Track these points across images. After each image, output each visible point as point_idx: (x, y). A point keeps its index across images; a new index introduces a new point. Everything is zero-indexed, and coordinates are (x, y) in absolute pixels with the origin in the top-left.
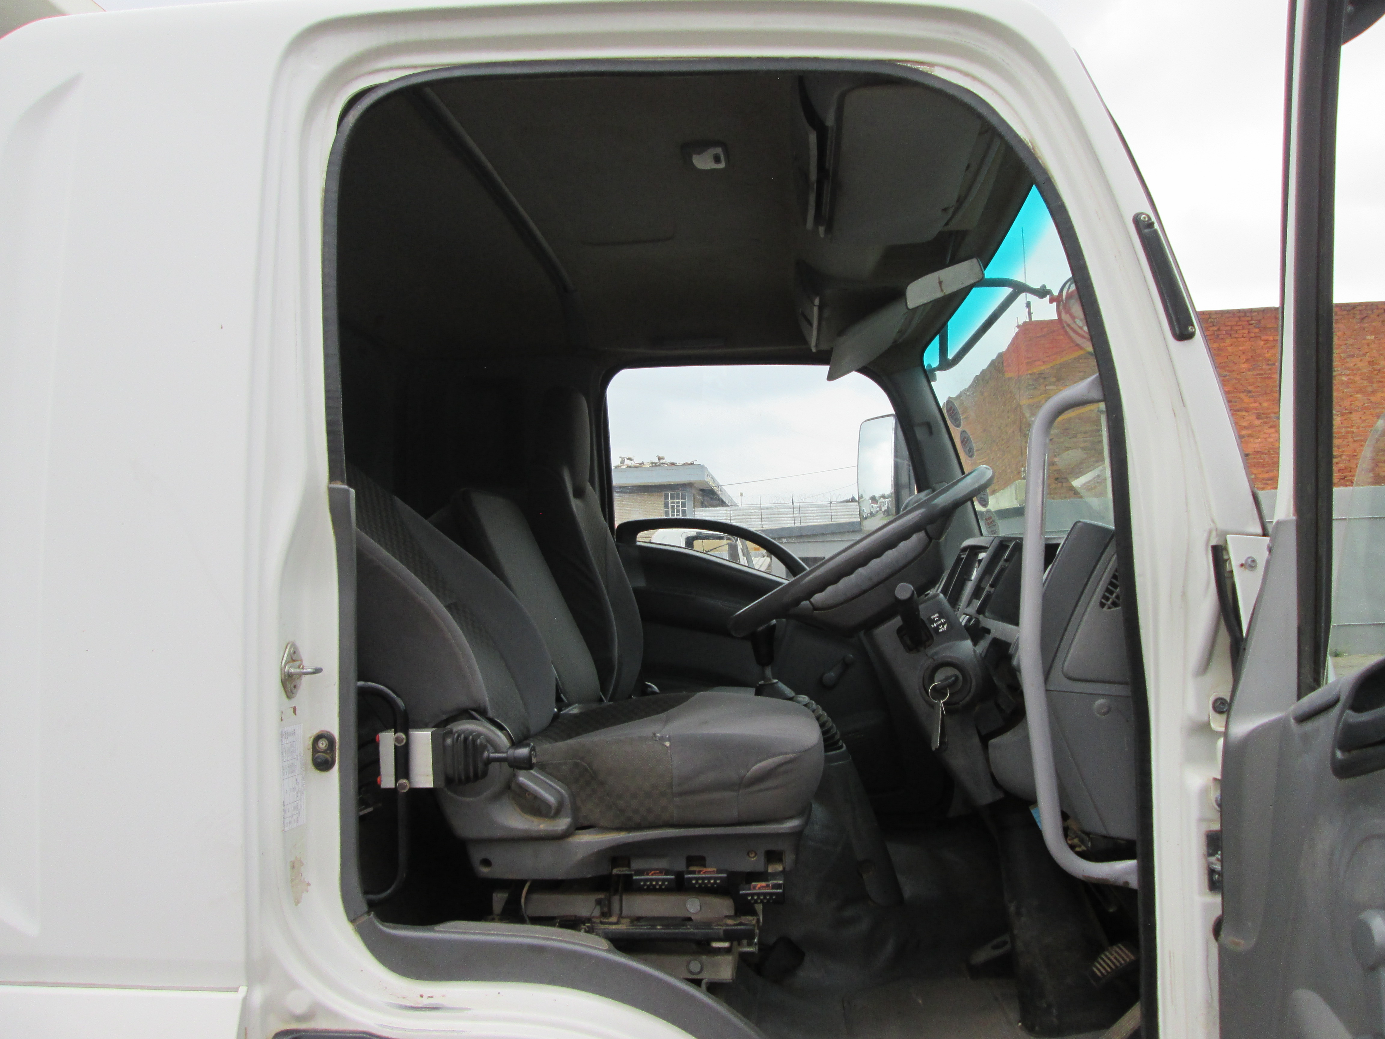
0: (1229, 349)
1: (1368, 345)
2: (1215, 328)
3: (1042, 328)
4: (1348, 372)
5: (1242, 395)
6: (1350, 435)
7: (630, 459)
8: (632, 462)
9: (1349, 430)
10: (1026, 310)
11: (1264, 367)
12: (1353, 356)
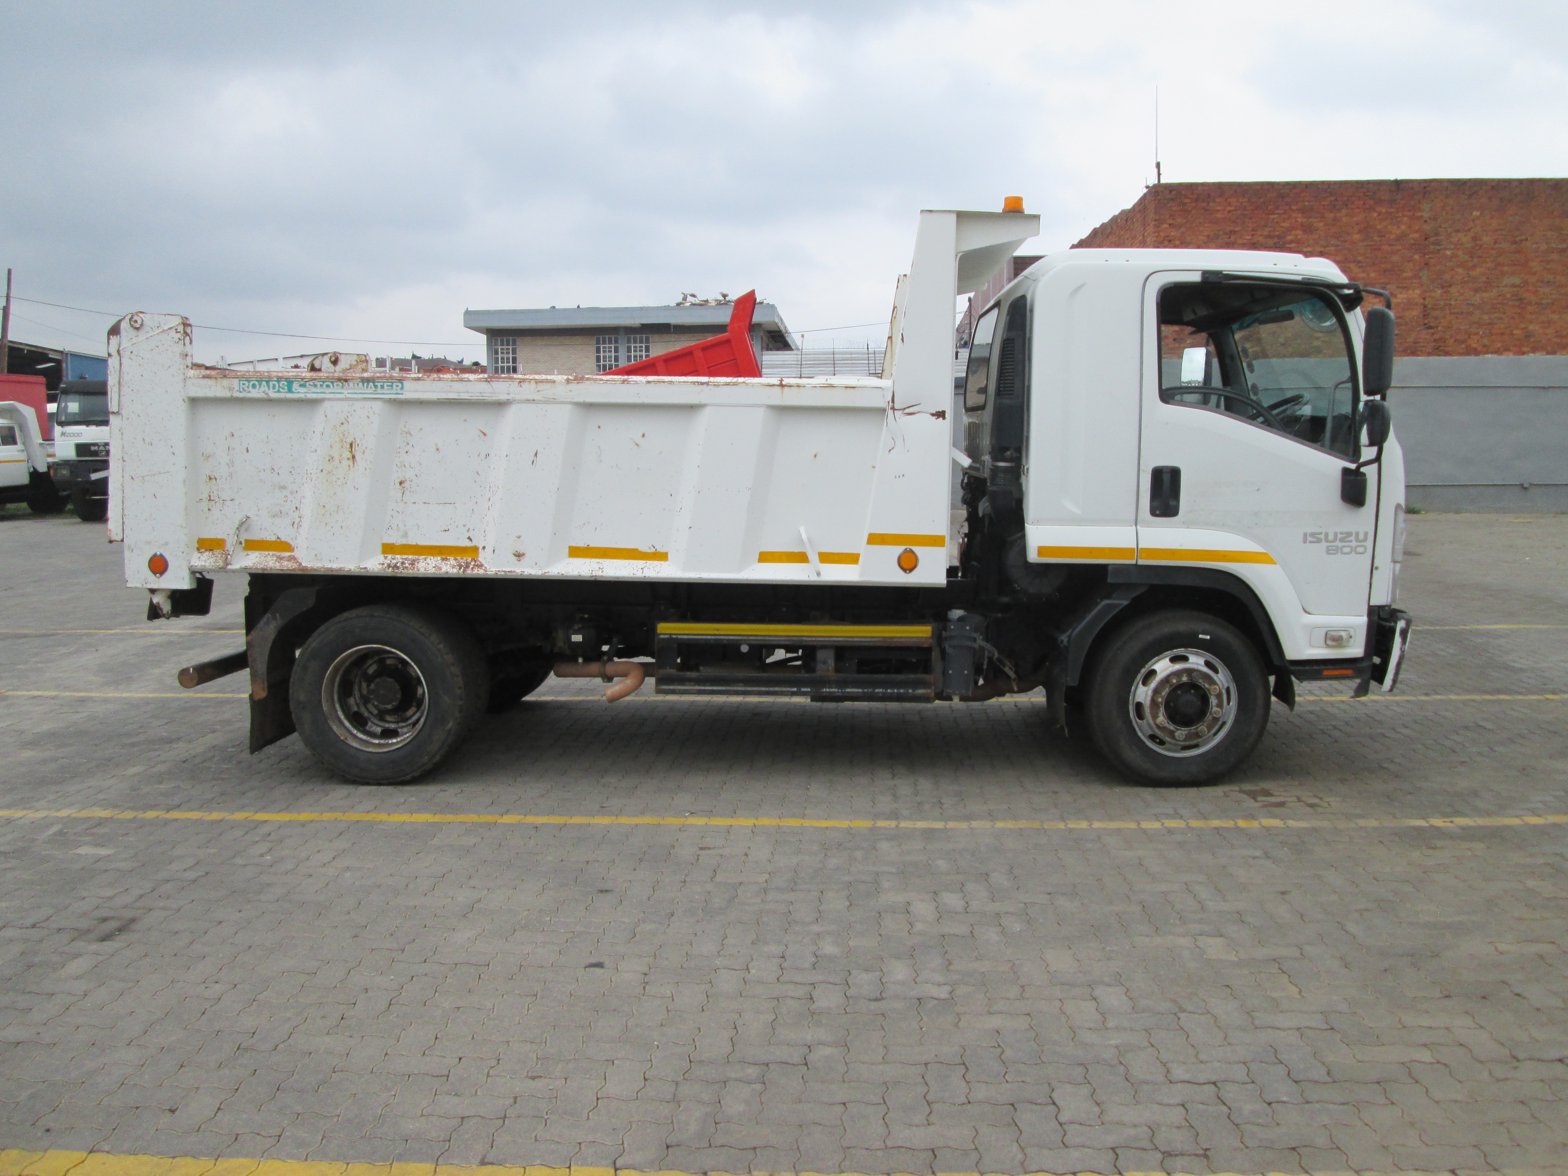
0: (1344, 219)
1: (1473, 221)
2: (1332, 199)
3: (1171, 191)
4: (1452, 247)
5: (1352, 265)
6: (1447, 308)
7: (693, 296)
8: (696, 299)
9: (1447, 302)
10: (1156, 170)
11: (1375, 238)
12: (1458, 231)
